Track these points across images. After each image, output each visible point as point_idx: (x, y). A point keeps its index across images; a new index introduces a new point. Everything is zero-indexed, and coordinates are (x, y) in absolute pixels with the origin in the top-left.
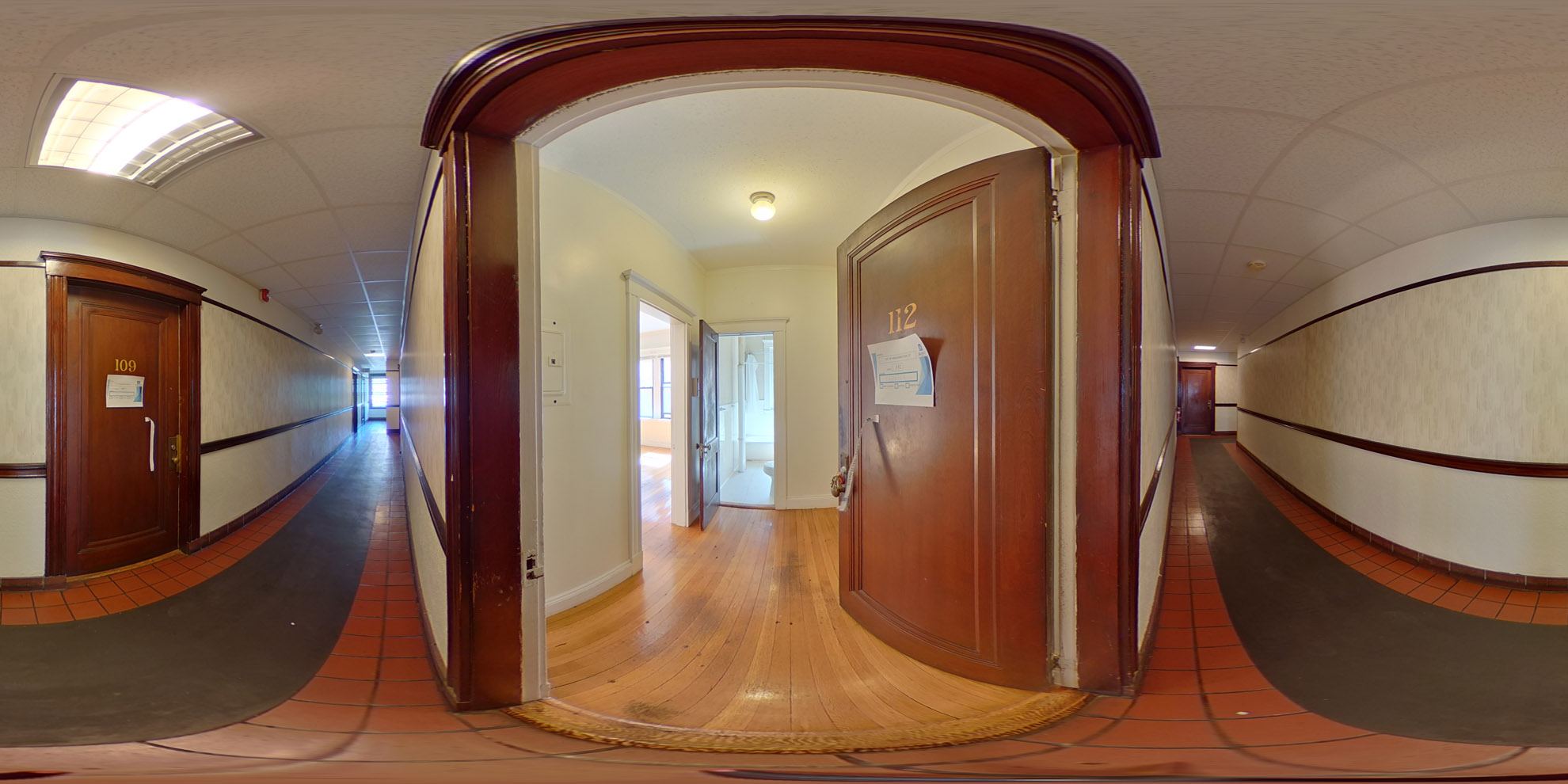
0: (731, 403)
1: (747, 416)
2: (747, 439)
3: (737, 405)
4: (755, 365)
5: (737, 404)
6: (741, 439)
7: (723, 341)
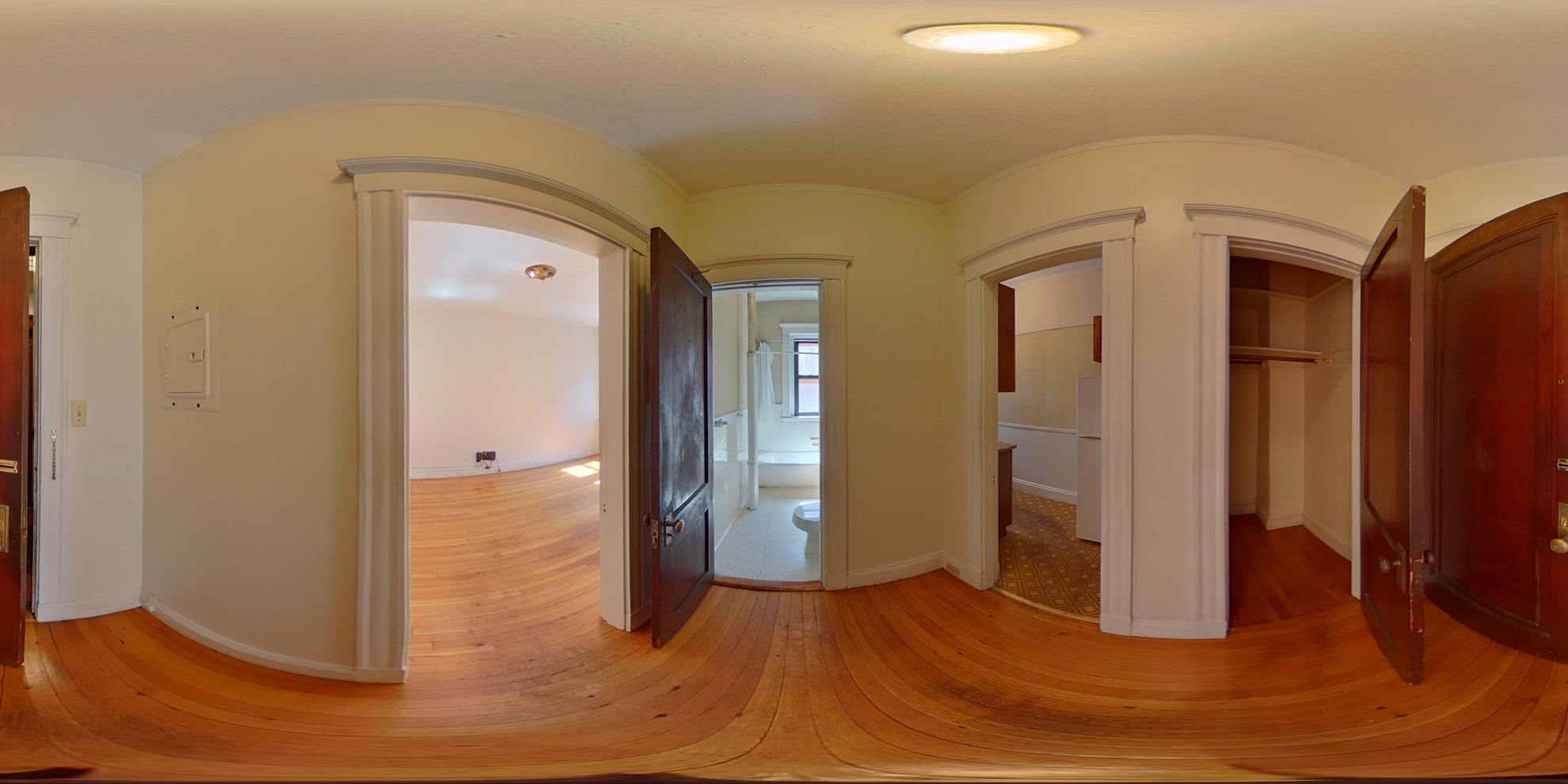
0: (737, 411)
1: (760, 425)
2: (761, 458)
3: (745, 412)
4: (770, 356)
5: (747, 410)
6: (751, 463)
7: (720, 299)
